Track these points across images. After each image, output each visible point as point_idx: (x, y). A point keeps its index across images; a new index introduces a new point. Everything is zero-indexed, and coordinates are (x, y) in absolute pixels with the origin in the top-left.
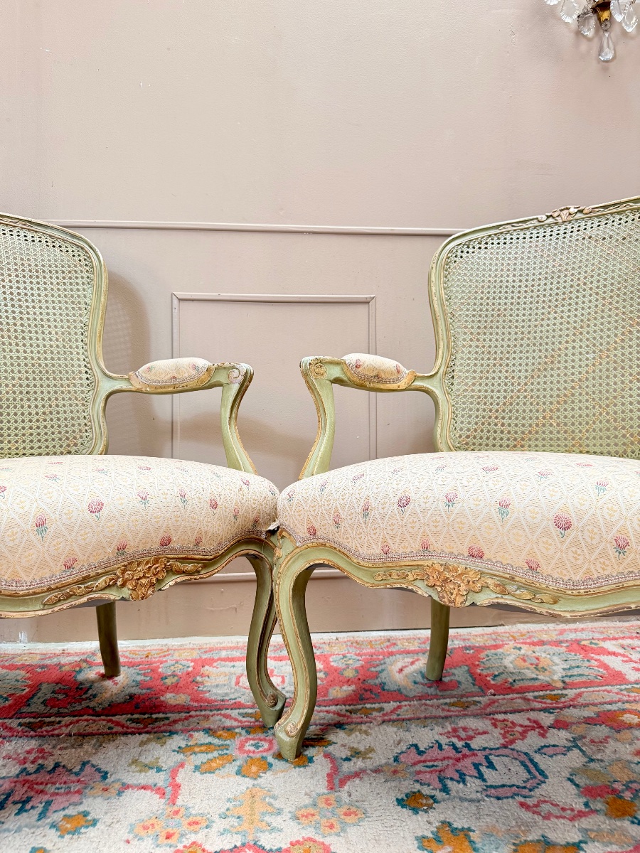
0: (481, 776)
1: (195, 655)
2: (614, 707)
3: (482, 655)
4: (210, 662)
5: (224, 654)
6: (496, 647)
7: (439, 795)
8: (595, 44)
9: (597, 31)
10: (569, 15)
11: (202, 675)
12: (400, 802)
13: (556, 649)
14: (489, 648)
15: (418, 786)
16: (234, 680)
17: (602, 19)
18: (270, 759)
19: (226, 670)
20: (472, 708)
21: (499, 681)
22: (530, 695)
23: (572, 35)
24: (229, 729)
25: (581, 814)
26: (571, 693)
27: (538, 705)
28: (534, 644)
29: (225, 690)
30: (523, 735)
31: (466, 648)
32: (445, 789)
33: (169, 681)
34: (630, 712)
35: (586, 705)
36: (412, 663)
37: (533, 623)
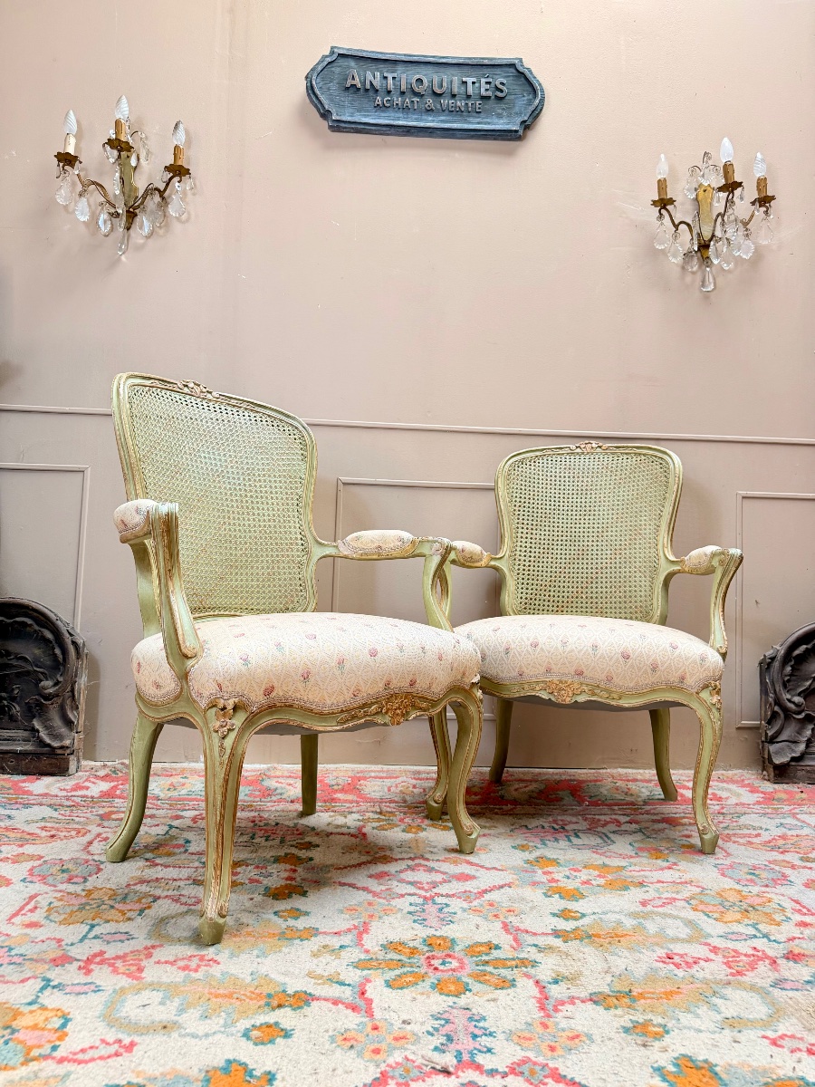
0: (570, 840)
1: (350, 774)
2: (677, 815)
3: (584, 785)
4: (365, 778)
5: (373, 774)
6: (596, 781)
7: (539, 846)
8: (699, 277)
9: (700, 267)
10: (675, 256)
11: (360, 785)
12: (513, 847)
13: (646, 784)
14: (591, 781)
15: (526, 842)
16: (386, 790)
17: (705, 257)
18: (424, 826)
19: (379, 783)
20: (570, 812)
21: (594, 799)
22: (616, 808)
23: (679, 269)
24: (390, 812)
25: (631, 857)
26: (648, 808)
27: (619, 812)
28: (628, 781)
29: (381, 793)
30: (603, 826)
31: (571, 780)
32: (545, 844)
33: (336, 787)
34: (687, 818)
35: (655, 814)
36: (525, 787)
37: (632, 768)
